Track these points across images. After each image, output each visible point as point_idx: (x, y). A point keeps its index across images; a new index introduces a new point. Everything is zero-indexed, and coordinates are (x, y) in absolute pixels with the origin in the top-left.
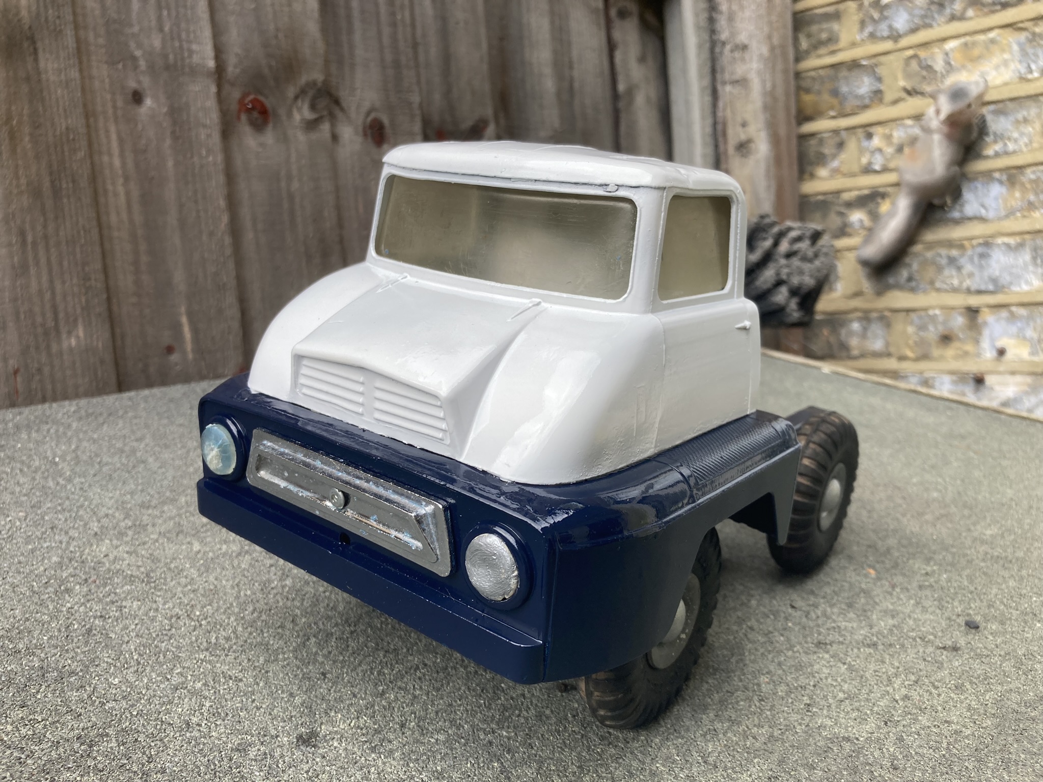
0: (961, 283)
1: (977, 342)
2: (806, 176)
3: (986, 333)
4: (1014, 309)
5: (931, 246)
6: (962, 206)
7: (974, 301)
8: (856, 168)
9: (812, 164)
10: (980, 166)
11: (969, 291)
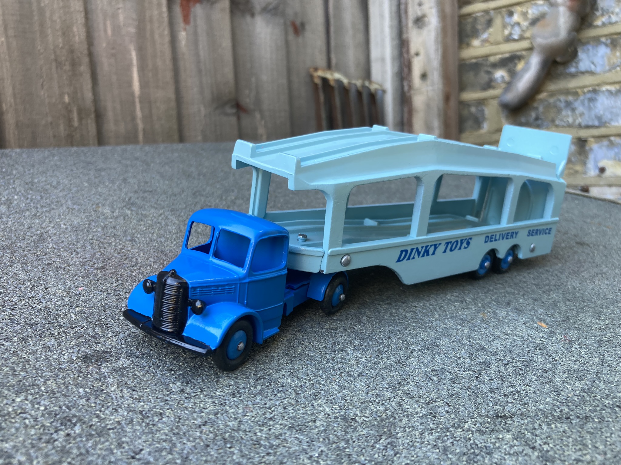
0: (574, 120)
1: (584, 163)
2: (464, 46)
3: (591, 157)
4: (612, 138)
5: (552, 94)
6: (577, 63)
7: (583, 134)
8: (500, 38)
9: (468, 36)
10: (592, 33)
11: (580, 126)
